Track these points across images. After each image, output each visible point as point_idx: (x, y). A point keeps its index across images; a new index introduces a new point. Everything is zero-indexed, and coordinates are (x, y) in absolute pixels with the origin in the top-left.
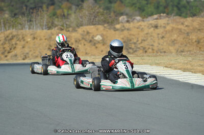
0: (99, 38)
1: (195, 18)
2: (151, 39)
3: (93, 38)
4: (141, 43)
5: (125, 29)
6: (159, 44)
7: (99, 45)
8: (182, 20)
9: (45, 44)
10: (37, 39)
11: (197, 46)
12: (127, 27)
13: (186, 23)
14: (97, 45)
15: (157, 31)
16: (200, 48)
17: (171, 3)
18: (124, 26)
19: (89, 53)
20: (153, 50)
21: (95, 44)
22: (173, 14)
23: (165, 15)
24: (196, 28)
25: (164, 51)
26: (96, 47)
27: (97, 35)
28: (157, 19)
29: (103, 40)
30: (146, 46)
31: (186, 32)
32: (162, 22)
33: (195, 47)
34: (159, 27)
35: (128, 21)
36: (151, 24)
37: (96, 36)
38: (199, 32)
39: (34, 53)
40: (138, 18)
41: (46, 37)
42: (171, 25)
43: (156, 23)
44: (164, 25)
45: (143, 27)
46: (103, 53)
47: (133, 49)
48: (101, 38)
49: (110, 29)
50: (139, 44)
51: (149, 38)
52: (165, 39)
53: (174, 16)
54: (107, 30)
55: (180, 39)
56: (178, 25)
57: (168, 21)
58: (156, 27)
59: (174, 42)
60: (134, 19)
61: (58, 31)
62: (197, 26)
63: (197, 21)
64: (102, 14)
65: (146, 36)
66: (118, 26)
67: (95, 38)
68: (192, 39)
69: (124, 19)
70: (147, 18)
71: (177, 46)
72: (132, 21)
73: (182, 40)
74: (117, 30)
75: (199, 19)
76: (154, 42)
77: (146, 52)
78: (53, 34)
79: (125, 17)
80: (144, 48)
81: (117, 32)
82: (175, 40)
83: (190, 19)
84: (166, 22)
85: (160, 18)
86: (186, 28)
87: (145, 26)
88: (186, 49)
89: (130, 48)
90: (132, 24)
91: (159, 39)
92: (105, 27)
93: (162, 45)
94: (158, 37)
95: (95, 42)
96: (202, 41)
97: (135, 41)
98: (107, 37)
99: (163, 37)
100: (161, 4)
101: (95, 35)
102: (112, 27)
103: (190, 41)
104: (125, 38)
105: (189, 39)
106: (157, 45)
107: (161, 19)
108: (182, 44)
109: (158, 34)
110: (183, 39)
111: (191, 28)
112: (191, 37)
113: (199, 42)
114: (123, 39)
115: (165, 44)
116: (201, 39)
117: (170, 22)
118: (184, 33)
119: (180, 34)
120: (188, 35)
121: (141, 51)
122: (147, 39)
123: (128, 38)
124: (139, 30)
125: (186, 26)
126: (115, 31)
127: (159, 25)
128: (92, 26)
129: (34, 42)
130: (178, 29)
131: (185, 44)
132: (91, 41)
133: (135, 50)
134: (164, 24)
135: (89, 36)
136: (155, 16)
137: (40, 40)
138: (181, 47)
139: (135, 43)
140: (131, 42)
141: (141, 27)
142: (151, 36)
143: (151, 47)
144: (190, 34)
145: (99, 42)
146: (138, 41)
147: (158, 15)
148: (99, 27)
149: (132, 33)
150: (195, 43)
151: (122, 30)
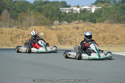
0: (42, 34)
1: (101, 24)
2: (75, 36)
4: (69, 38)
5: (58, 29)
8: (93, 24)
9: (8, 37)
10: (3, 33)
11: (103, 41)
12: (59, 28)
13: (96, 27)
15: (78, 31)
16: (105, 42)
17: (55, 14)
18: (57, 27)
20: (76, 42)
22: (87, 21)
23: (82, 21)
27: (41, 32)
28: (77, 23)
30: (72, 40)
31: (96, 32)
32: (81, 25)
33: (102, 42)
34: (79, 29)
35: (59, 24)
36: (74, 26)
38: (104, 33)
39: (2, 42)
40: (66, 22)
41: (9, 33)
42: (87, 27)
43: (77, 26)
45: (69, 28)
47: (63, 42)
48: (44, 34)
49: (48, 29)
50: (67, 38)
51: (74, 35)
53: (88, 22)
54: (47, 29)
56: (91, 28)
58: (77, 28)
61: (16, 29)
62: (103, 29)
63: (103, 26)
65: (71, 33)
66: (54, 27)
67: (40, 34)
68: (100, 37)
69: (57, 22)
70: (71, 22)
72: (62, 24)
74: (53, 29)
76: (76, 37)
77: (72, 44)
78: (13, 31)
80: (71, 41)
81: (53, 31)
83: (98, 24)
84: (83, 26)
85: (79, 23)
86: (96, 30)
87: (71, 27)
89: (62, 41)
90: (62, 26)
91: (79, 36)
92: (45, 27)
94: (79, 35)
95: (40, 36)
96: (106, 38)
97: (65, 37)
98: (47, 34)
99: (82, 35)
101: (40, 32)
102: (50, 27)
104: (58, 35)
105: (98, 37)
106: (79, 39)
107: (80, 23)
109: (79, 33)
110: (95, 36)
111: (99, 30)
112: (99, 35)
113: (104, 39)
114: (57, 35)
116: (105, 37)
117: (86, 25)
120: (97, 34)
121: (69, 43)
122: (72, 36)
123: (60, 35)
124: (67, 30)
125: (96, 28)
126: (52, 30)
127: (79, 27)
128: (38, 27)
129: (2, 35)
130: (91, 30)
133: (64, 42)
134: (82, 26)
136: (77, 22)
137: (6, 34)
139: (65, 38)
140: (62, 37)
141: (68, 28)
142: (75, 34)
143: (74, 41)
145: (42, 37)
146: (66, 37)
147: (78, 21)
148: (42, 27)
149: (63, 32)
150: (102, 39)
151: (57, 30)
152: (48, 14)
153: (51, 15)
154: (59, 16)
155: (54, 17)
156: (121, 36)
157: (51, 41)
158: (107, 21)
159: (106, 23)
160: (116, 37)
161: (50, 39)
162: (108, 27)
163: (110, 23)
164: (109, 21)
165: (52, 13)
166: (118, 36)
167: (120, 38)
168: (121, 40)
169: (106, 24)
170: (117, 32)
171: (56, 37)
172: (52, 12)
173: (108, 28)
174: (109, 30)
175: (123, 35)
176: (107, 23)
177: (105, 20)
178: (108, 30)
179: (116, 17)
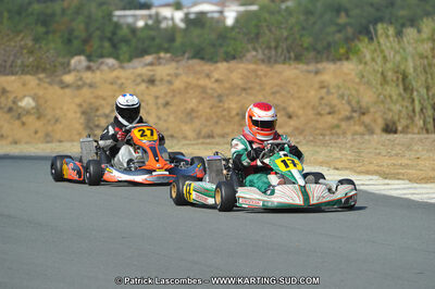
0: (27, 102)
1: (233, 64)
3: (14, 102)
5: (84, 84)
6: (159, 118)
7: (30, 120)
8: (207, 67)
11: (241, 125)
12: (88, 81)
13: (216, 75)
14: (24, 119)
15: (154, 90)
17: (98, 33)
18: (81, 79)
19: (7, 136)
21: (19, 117)
22: (187, 55)
23: (168, 55)
24: (238, 86)
25: (169, 133)
26: (23, 124)
27: (25, 96)
28: (151, 64)
29: (37, 108)
31: (215, 95)
32: (163, 71)
33: (236, 127)
34: (157, 83)
35: (89, 68)
36: (140, 75)
37: (21, 100)
38: (244, 95)
40: (111, 61)
42: (184, 78)
43: (152, 73)
44: (169, 78)
45: (123, 81)
46: (37, 136)
48: (33, 104)
49: (50, 84)
52: (172, 109)
53: (188, 59)
54: (46, 85)
55: (204, 108)
56: (198, 79)
57: (177, 69)
58: (152, 81)
59: (191, 115)
60: (102, 63)
62: (240, 82)
63: (240, 71)
64: (31, 52)
66: (68, 78)
67: (20, 104)
68: (229, 110)
69: (80, 62)
70: (130, 60)
71: (197, 123)
72: (98, 68)
73: (208, 110)
74: (67, 86)
75: (242, 65)
79: (82, 58)
81: (67, 91)
82: (193, 110)
83: (223, 66)
84: (172, 72)
85: (158, 62)
86: (215, 86)
87: (127, 79)
88: (218, 130)
89: (98, 126)
90: (98, 73)
91: (158, 108)
92: (40, 79)
93: (165, 121)
94: (157, 104)
95: (20, 111)
97: (107, 111)
98: (46, 102)
99: (167, 104)
100: (76, 33)
101: (19, 96)
102: (57, 79)
103: (225, 113)
104: (85, 105)
105: (224, 110)
107: (160, 64)
108: (207, 120)
109: (157, 98)
110: (211, 108)
111: (227, 85)
112: (226, 106)
114: (80, 105)
115: (172, 119)
117: (180, 71)
118: (212, 97)
119: (204, 98)
120: (220, 101)
123: (91, 104)
124: (115, 87)
125: (217, 81)
126: (62, 88)
127: (158, 77)
128: (13, 78)
130: (198, 86)
131: (215, 119)
132: (10, 110)
134: (169, 75)
135: (7, 98)
136: (149, 59)
138: (206, 126)
139: (107, 116)
140: (98, 113)
141: (119, 82)
144: (224, 98)
145: (28, 112)
146: (112, 111)
147: (154, 56)
148: (28, 78)
149: (100, 93)
150: (237, 118)
151: (79, 87)
152: (71, 32)
153: (84, 35)
154: (110, 40)
155: (95, 43)
156: (304, 108)
157: (59, 127)
158: (254, 53)
159: (250, 62)
160: (284, 109)
161: (57, 121)
162: (257, 76)
163: (263, 61)
164: (260, 56)
165: (87, 29)
166: (293, 106)
167: (301, 112)
168: (302, 119)
169: (252, 66)
170: (289, 92)
171: (75, 112)
172: (87, 25)
173: (258, 80)
174: (261, 85)
175: (308, 103)
176: (255, 63)
177: (248, 51)
178: (258, 88)
179: (286, 39)
